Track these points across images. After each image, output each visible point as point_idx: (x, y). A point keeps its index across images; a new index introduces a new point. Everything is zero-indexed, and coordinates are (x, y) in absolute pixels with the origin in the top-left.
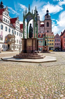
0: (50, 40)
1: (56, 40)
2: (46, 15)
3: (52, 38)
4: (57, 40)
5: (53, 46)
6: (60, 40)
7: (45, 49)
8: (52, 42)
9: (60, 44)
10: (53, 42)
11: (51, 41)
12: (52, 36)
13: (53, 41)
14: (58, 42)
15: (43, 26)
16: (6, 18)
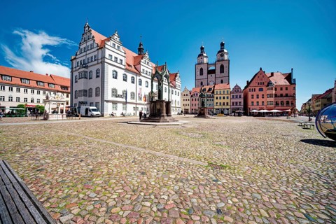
0: (219, 96)
1: (233, 96)
2: (219, 53)
3: (226, 93)
4: (237, 96)
5: (228, 107)
6: (242, 96)
7: (202, 112)
8: (226, 101)
9: (242, 104)
10: (228, 101)
11: (224, 98)
12: (226, 91)
13: (228, 98)
14: (238, 100)
15: (213, 72)
16: (146, 69)
